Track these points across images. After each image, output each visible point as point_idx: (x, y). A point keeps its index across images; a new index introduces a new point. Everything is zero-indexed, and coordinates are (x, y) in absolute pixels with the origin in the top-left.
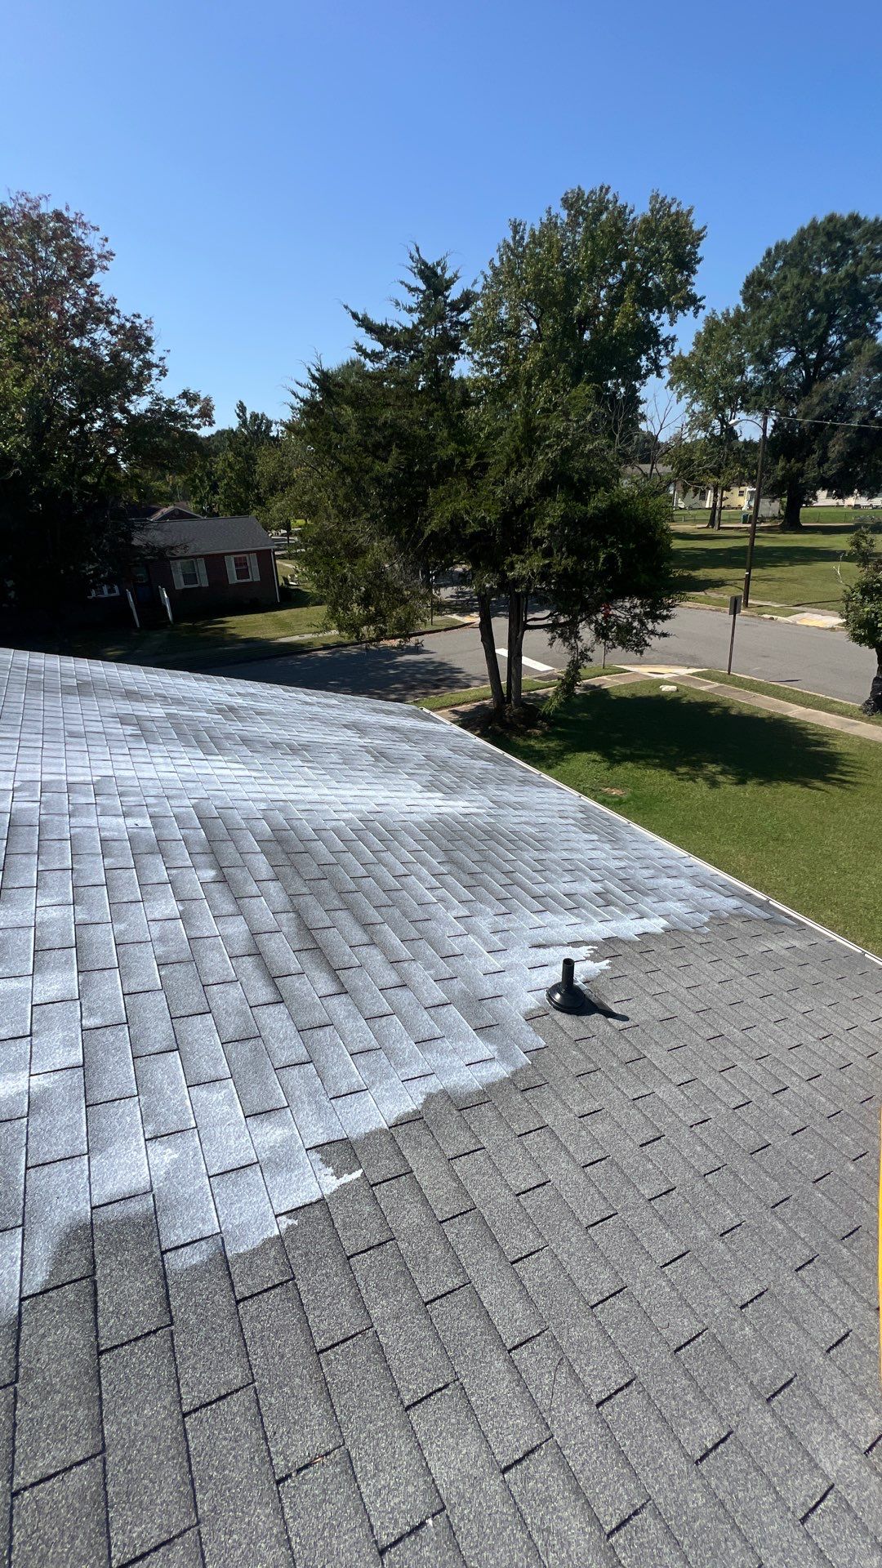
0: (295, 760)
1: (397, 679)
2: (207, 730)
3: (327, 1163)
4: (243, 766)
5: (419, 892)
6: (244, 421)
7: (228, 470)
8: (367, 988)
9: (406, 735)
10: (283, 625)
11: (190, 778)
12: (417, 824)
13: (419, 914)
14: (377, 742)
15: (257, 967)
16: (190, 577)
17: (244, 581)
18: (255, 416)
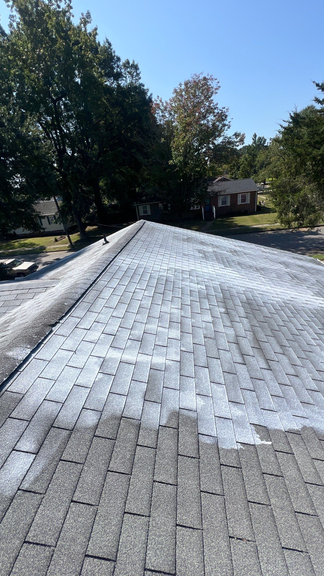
0: (258, 274)
1: (302, 245)
2: (226, 258)
3: (258, 433)
4: (238, 273)
5: (308, 339)
6: (255, 141)
7: (245, 161)
8: (280, 371)
9: (307, 270)
10: (256, 221)
11: (219, 275)
12: (310, 309)
13: (307, 348)
14: (294, 271)
15: (237, 348)
16: (224, 202)
17: (243, 203)
18: (260, 138)
